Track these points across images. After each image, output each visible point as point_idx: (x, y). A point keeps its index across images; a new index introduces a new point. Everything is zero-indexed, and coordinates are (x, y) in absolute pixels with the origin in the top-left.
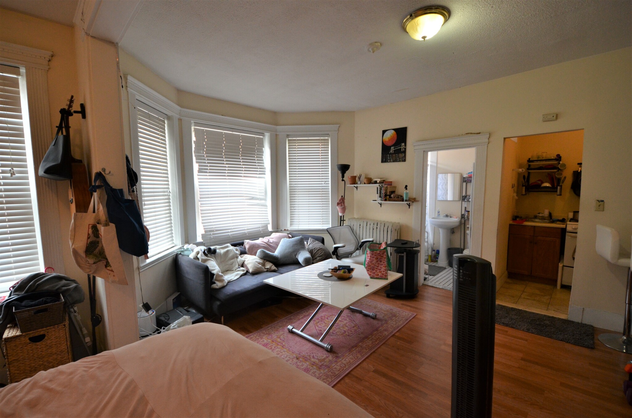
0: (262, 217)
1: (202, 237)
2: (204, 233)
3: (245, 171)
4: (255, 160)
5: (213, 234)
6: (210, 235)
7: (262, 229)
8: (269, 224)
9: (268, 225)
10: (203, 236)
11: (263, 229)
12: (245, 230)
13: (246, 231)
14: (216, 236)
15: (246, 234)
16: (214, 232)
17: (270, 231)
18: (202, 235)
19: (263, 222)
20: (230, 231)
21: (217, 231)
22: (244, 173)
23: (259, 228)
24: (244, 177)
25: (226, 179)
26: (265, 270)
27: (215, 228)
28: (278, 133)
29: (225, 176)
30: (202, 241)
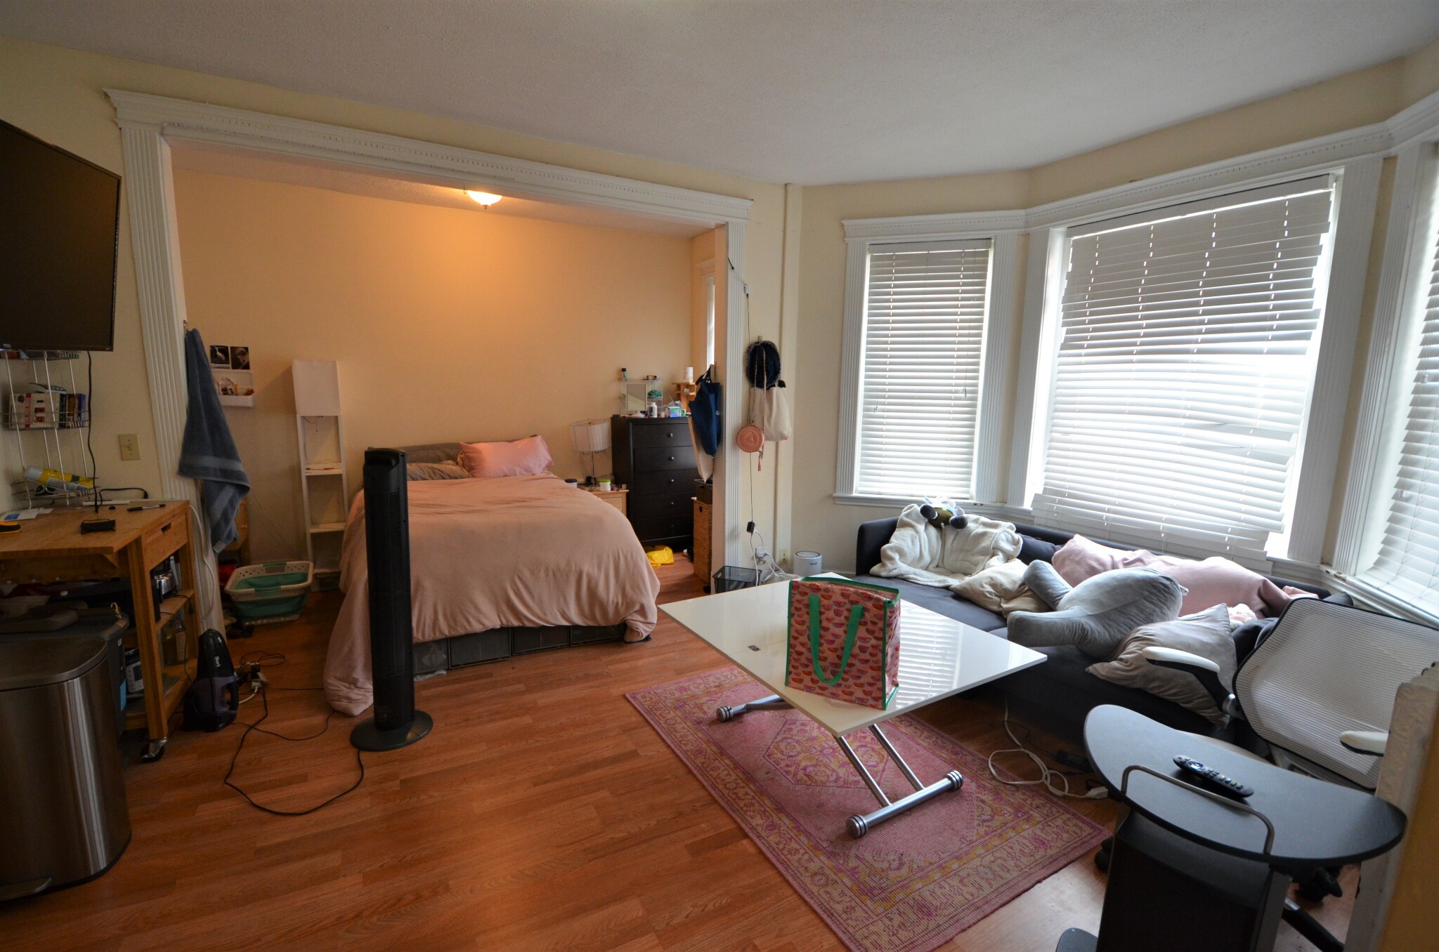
0: (1242, 497)
1: (1033, 501)
2: (1040, 492)
3: (1208, 332)
4: (1266, 288)
5: (1060, 502)
6: (1053, 501)
7: (1229, 538)
8: (1279, 529)
9: (1272, 535)
10: (1037, 498)
11: (1239, 540)
12: (1160, 520)
13: (1162, 524)
14: (1064, 509)
15: (1159, 533)
16: (1064, 497)
17: (1269, 555)
18: (1036, 495)
19: (1243, 516)
20: (1107, 507)
21: (1071, 496)
22: (1203, 341)
23: (1225, 530)
24: (1200, 352)
25: (1131, 362)
26: (995, 608)
27: (1070, 488)
28: (1392, 151)
29: (1131, 353)
30: (1031, 509)
